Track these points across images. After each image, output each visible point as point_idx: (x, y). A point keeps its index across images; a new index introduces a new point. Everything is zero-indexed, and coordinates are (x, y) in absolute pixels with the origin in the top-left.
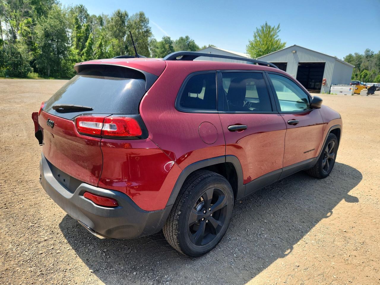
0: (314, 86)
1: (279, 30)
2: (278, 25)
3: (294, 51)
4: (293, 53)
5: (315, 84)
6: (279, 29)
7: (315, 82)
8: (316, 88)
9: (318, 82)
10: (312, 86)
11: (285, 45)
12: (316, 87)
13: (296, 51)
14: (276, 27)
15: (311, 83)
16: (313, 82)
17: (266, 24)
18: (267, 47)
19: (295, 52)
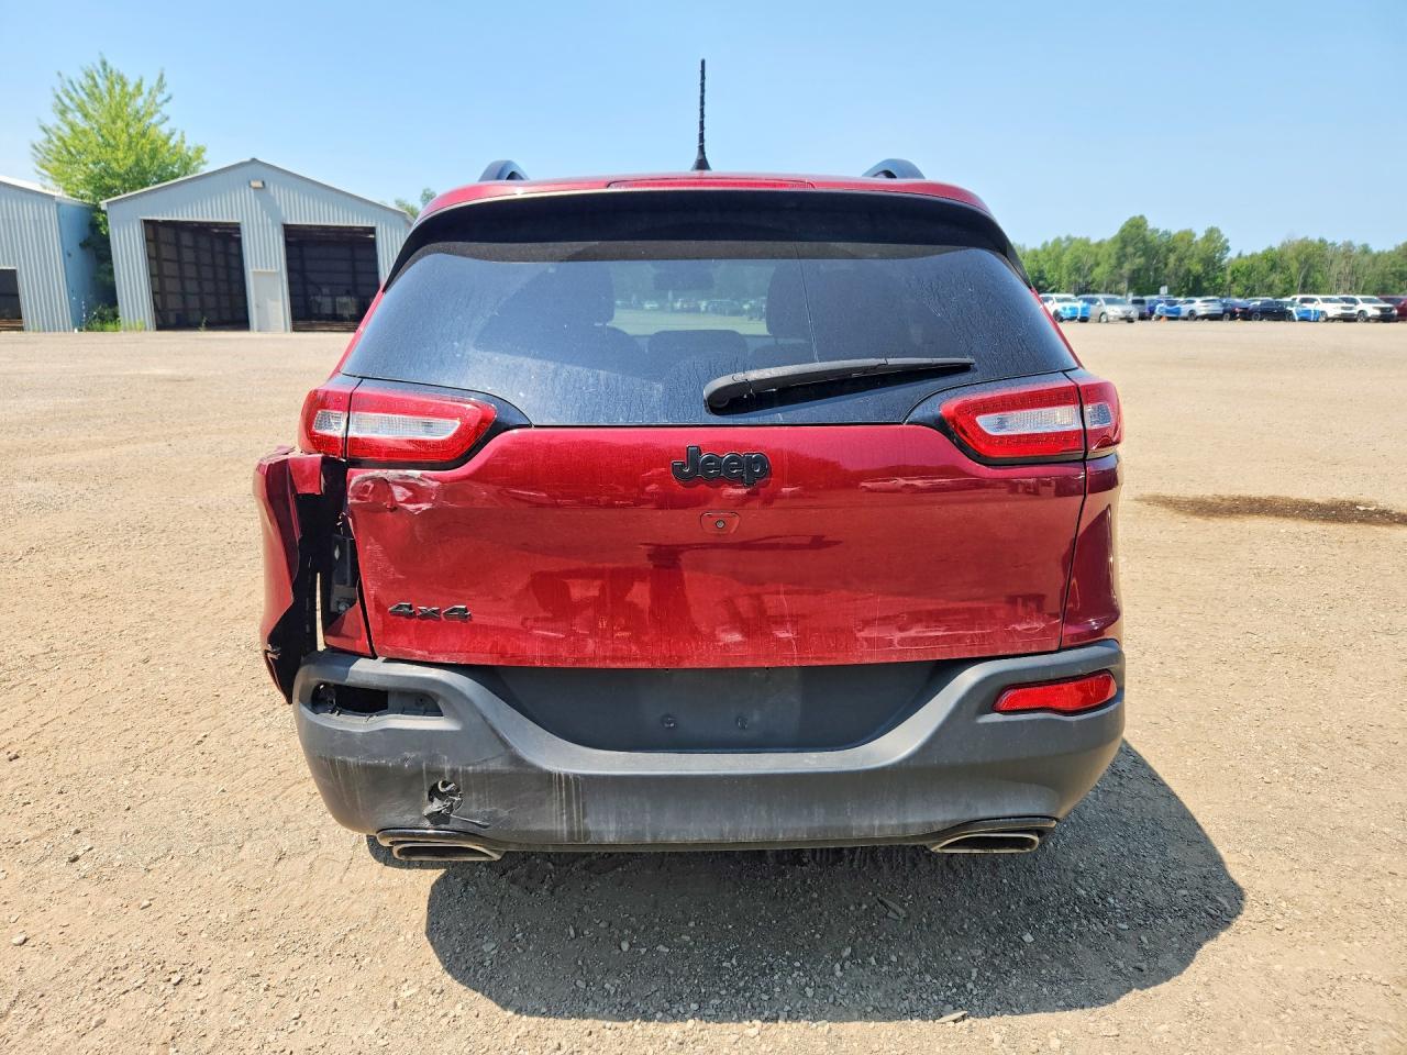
0: (335, 309)
1: (165, 97)
2: (158, 77)
3: (257, 180)
4: (255, 188)
5: (334, 303)
6: (167, 91)
7: (333, 296)
8: (341, 315)
9: (342, 295)
10: (327, 310)
11: (205, 157)
12: (338, 312)
13: (263, 183)
14: (150, 82)
15: (319, 299)
16: (326, 295)
17: (104, 64)
18: (133, 158)
19: (259, 184)
